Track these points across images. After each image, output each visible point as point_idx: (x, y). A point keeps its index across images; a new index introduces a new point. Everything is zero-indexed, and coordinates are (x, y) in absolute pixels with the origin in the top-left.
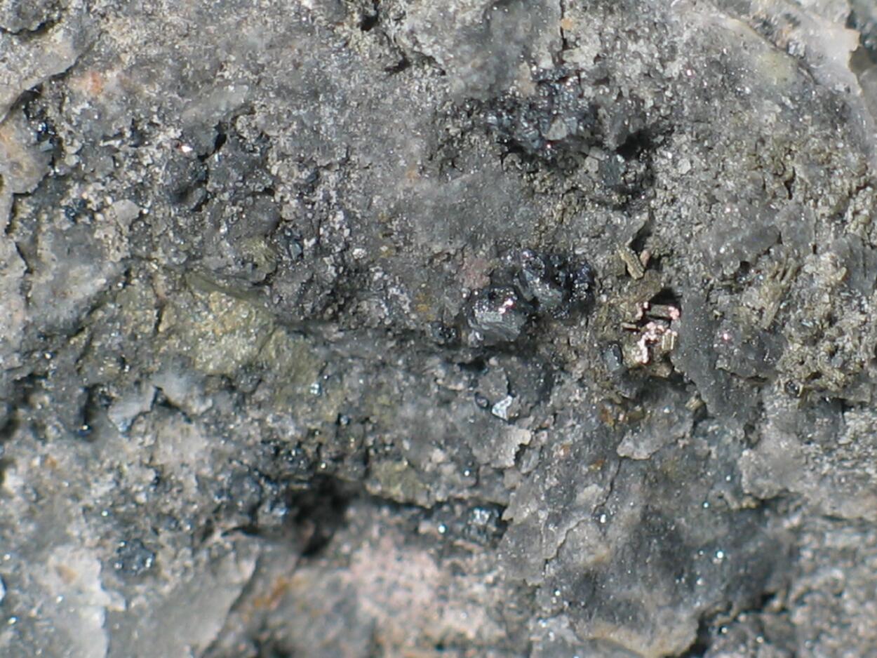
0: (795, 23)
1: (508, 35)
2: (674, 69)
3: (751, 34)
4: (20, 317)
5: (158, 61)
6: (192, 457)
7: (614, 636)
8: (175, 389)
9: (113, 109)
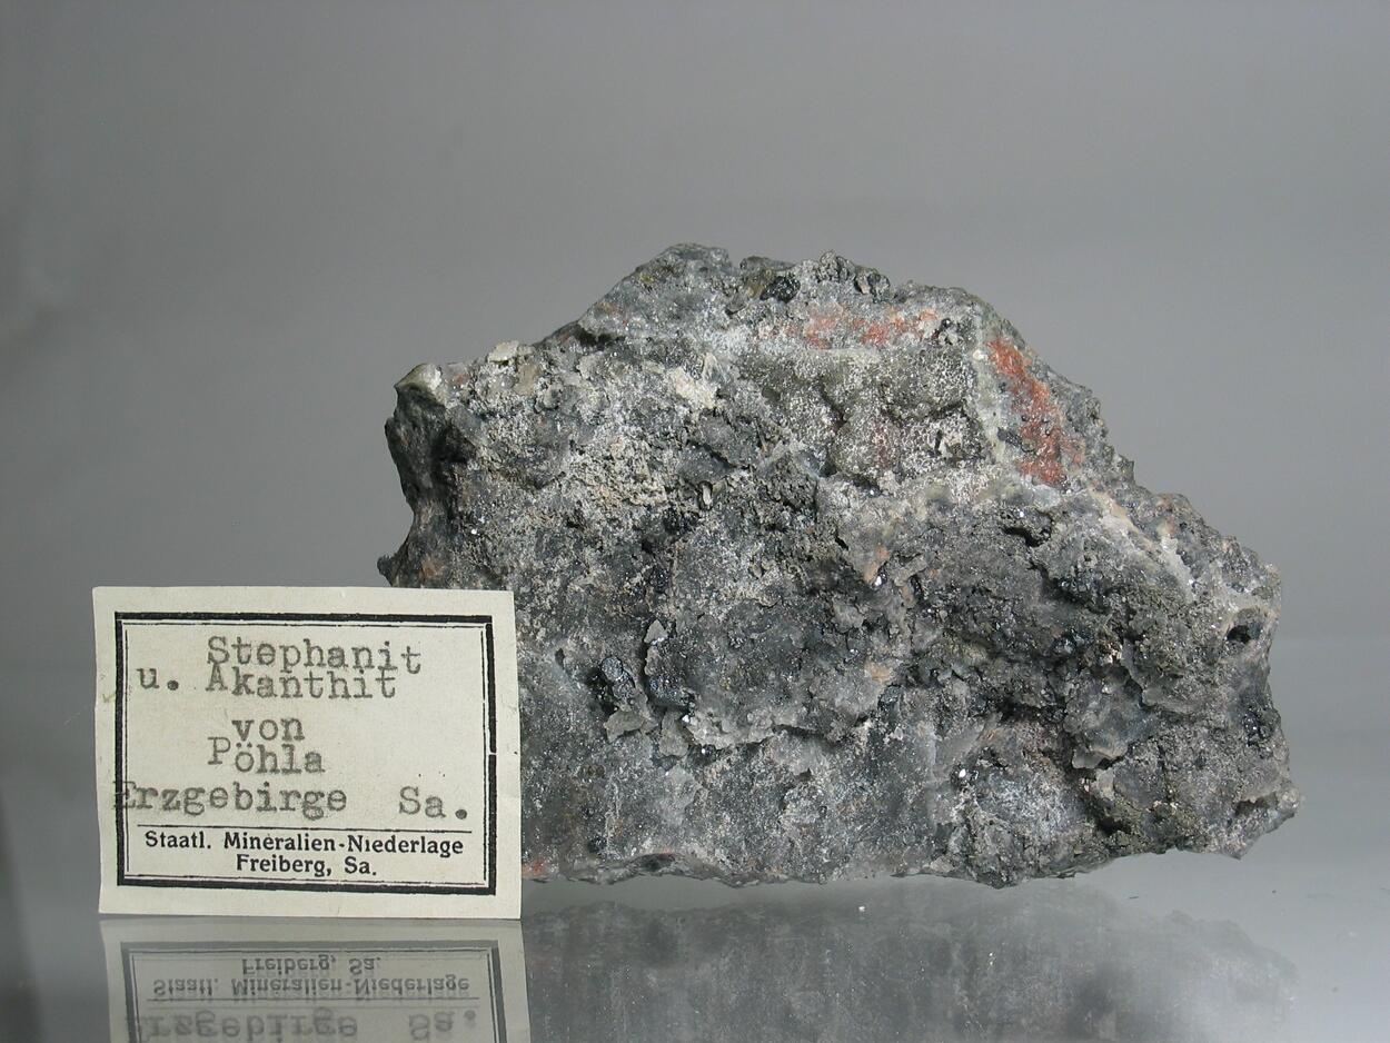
0: (1159, 552)
1: (1068, 557)
2: (1121, 568)
3: (1145, 557)
4: (909, 648)
5: (954, 566)
6: (964, 692)
7: (1101, 750)
8: (959, 671)
9: (939, 581)
